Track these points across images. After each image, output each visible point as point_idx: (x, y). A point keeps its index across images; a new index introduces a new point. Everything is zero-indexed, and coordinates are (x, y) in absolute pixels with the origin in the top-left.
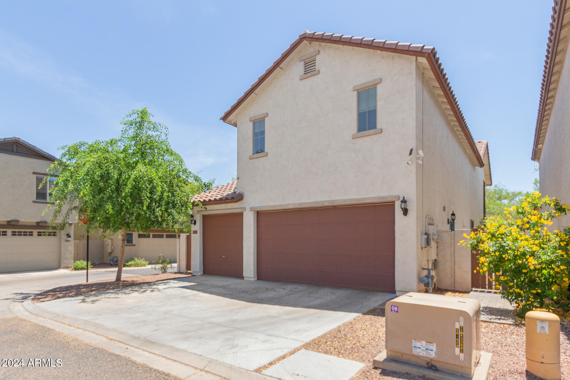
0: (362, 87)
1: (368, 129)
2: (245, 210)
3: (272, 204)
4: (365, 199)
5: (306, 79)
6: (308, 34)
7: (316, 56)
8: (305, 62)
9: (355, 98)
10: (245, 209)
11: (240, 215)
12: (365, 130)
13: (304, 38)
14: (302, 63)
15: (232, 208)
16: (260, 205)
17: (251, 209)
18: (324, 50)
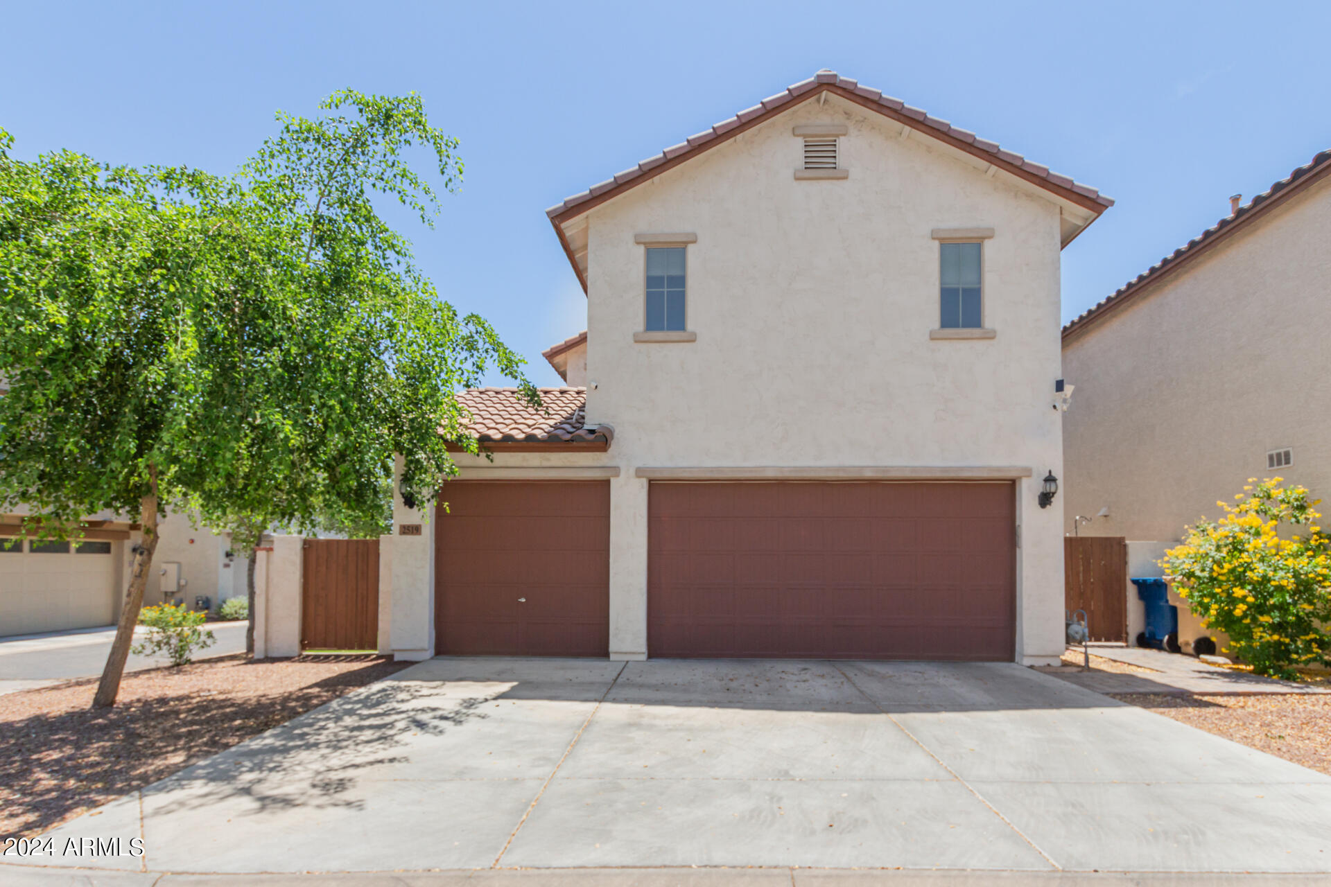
0: (954, 235)
1: (964, 326)
2: (617, 475)
3: (710, 463)
4: (961, 469)
5: (809, 182)
6: (841, 81)
7: (838, 136)
8: (806, 142)
9: (936, 255)
10: (616, 470)
11: (601, 488)
12: (955, 325)
13: (827, 84)
14: (800, 142)
15: (568, 464)
16: (669, 464)
17: (639, 472)
18: (859, 130)
